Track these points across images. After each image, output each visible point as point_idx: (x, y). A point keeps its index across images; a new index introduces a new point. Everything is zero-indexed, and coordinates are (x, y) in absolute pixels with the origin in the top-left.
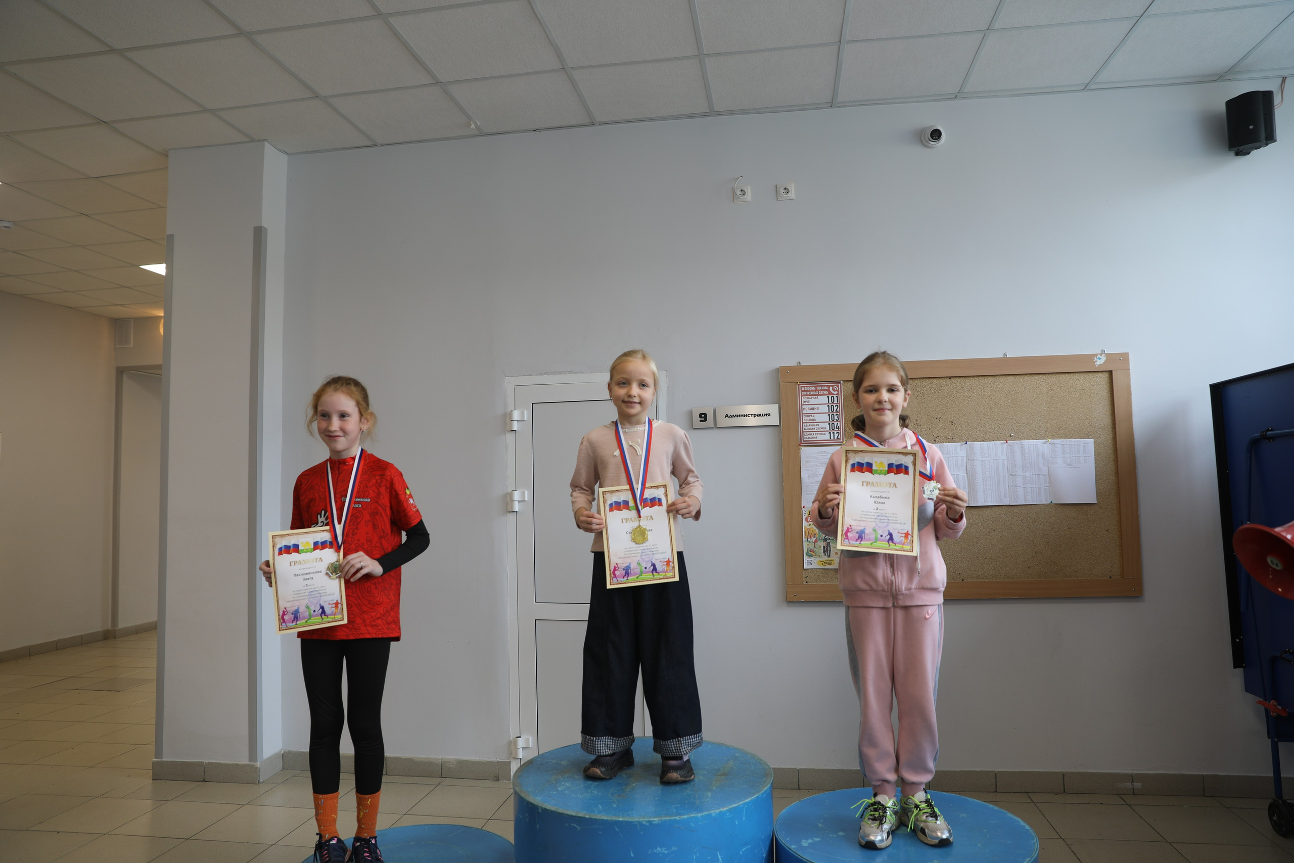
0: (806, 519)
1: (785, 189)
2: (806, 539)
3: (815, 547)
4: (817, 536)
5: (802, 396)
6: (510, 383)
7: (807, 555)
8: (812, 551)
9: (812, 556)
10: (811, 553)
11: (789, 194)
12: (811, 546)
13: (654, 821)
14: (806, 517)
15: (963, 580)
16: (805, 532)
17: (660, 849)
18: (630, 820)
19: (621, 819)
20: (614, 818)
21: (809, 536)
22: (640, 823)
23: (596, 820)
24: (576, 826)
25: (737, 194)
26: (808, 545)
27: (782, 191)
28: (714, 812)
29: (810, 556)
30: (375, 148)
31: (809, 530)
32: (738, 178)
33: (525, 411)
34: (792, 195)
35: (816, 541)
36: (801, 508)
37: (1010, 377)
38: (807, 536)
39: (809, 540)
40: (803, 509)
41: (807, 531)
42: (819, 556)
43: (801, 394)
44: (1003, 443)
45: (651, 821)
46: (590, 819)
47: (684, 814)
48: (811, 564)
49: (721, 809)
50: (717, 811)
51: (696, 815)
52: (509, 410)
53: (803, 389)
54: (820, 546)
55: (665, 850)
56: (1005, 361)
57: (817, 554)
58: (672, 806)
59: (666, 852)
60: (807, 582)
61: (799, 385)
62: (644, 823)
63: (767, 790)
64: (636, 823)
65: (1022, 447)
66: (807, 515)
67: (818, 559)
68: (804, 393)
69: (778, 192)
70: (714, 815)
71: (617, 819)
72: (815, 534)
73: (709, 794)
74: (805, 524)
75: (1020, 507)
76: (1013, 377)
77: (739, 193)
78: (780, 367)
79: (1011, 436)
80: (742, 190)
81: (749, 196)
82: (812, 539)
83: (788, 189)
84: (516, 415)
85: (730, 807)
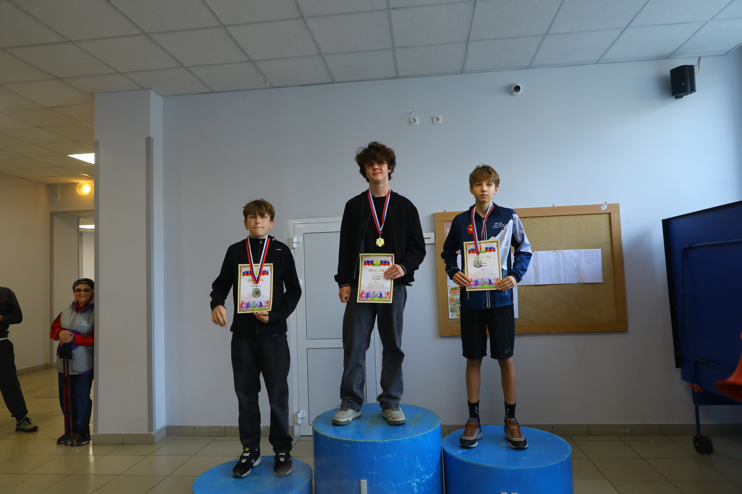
0: (450, 293)
1: (437, 118)
2: (450, 303)
3: (454, 307)
4: (456, 301)
5: (447, 228)
6: (292, 222)
7: (450, 311)
8: (453, 309)
9: (453, 312)
10: (453, 310)
11: (439, 121)
12: (453, 307)
13: (386, 441)
14: (449, 291)
15: (533, 324)
16: (449, 299)
17: (389, 455)
18: (374, 441)
19: (369, 441)
20: (366, 441)
21: (452, 301)
22: (379, 442)
23: (357, 442)
24: (347, 445)
25: (411, 122)
26: (451, 306)
27: (435, 119)
28: (414, 437)
29: (452, 312)
30: (213, 94)
31: (451, 298)
32: (412, 113)
33: (300, 238)
34: (441, 121)
35: (455, 304)
36: (447, 287)
37: (556, 217)
38: (450, 301)
39: (451, 303)
40: (448, 287)
41: (450, 299)
42: (457, 312)
43: (446, 227)
44: (553, 252)
45: (384, 441)
46: (354, 442)
47: (400, 438)
48: (453, 316)
49: (418, 435)
50: (416, 436)
51: (405, 438)
52: (291, 237)
53: (447, 224)
54: (457, 307)
55: (391, 456)
56: (554, 208)
57: (456, 311)
58: (394, 435)
59: (392, 457)
60: (451, 326)
61: (445, 222)
62: (381, 442)
63: (438, 426)
64: (377, 443)
65: (563, 253)
66: (450, 290)
67: (456, 314)
68: (448, 227)
69: (434, 120)
70: (414, 438)
71: (368, 441)
72: (455, 300)
73: (411, 429)
74: (449, 295)
75: (563, 285)
76: (558, 217)
77: (412, 120)
78: (436, 213)
79: (557, 248)
80: (414, 119)
81: (417, 122)
82: (453, 303)
83: (438, 118)
84: (295, 240)
85: (422, 434)
